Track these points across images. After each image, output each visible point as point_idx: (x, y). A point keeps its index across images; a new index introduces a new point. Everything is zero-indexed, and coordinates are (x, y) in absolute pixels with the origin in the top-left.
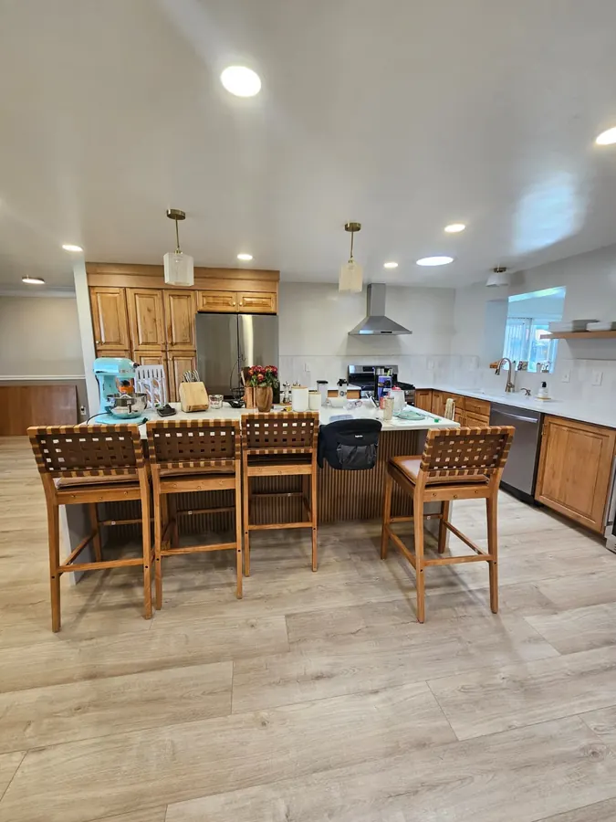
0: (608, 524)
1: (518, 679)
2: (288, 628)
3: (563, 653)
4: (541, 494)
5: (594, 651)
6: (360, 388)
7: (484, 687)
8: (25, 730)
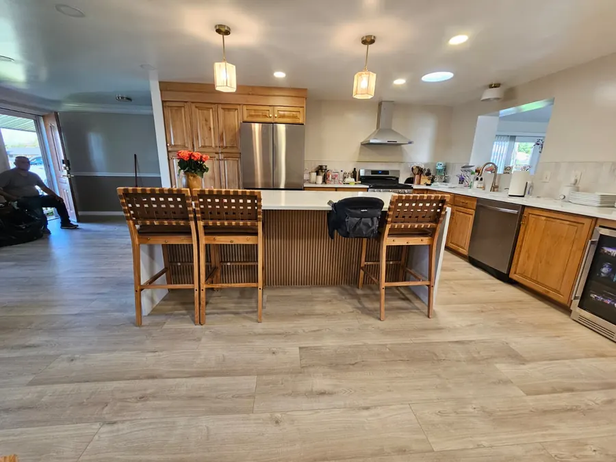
0: (575, 298)
1: (487, 410)
2: (301, 357)
3: (527, 394)
4: (515, 273)
5: (556, 395)
6: (368, 187)
7: (457, 413)
8: (103, 408)
